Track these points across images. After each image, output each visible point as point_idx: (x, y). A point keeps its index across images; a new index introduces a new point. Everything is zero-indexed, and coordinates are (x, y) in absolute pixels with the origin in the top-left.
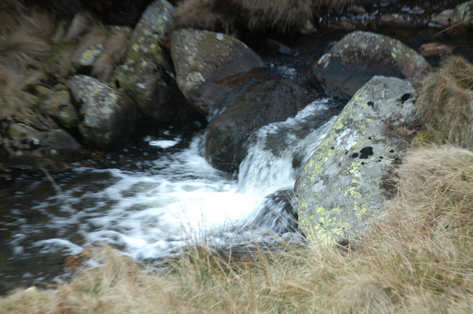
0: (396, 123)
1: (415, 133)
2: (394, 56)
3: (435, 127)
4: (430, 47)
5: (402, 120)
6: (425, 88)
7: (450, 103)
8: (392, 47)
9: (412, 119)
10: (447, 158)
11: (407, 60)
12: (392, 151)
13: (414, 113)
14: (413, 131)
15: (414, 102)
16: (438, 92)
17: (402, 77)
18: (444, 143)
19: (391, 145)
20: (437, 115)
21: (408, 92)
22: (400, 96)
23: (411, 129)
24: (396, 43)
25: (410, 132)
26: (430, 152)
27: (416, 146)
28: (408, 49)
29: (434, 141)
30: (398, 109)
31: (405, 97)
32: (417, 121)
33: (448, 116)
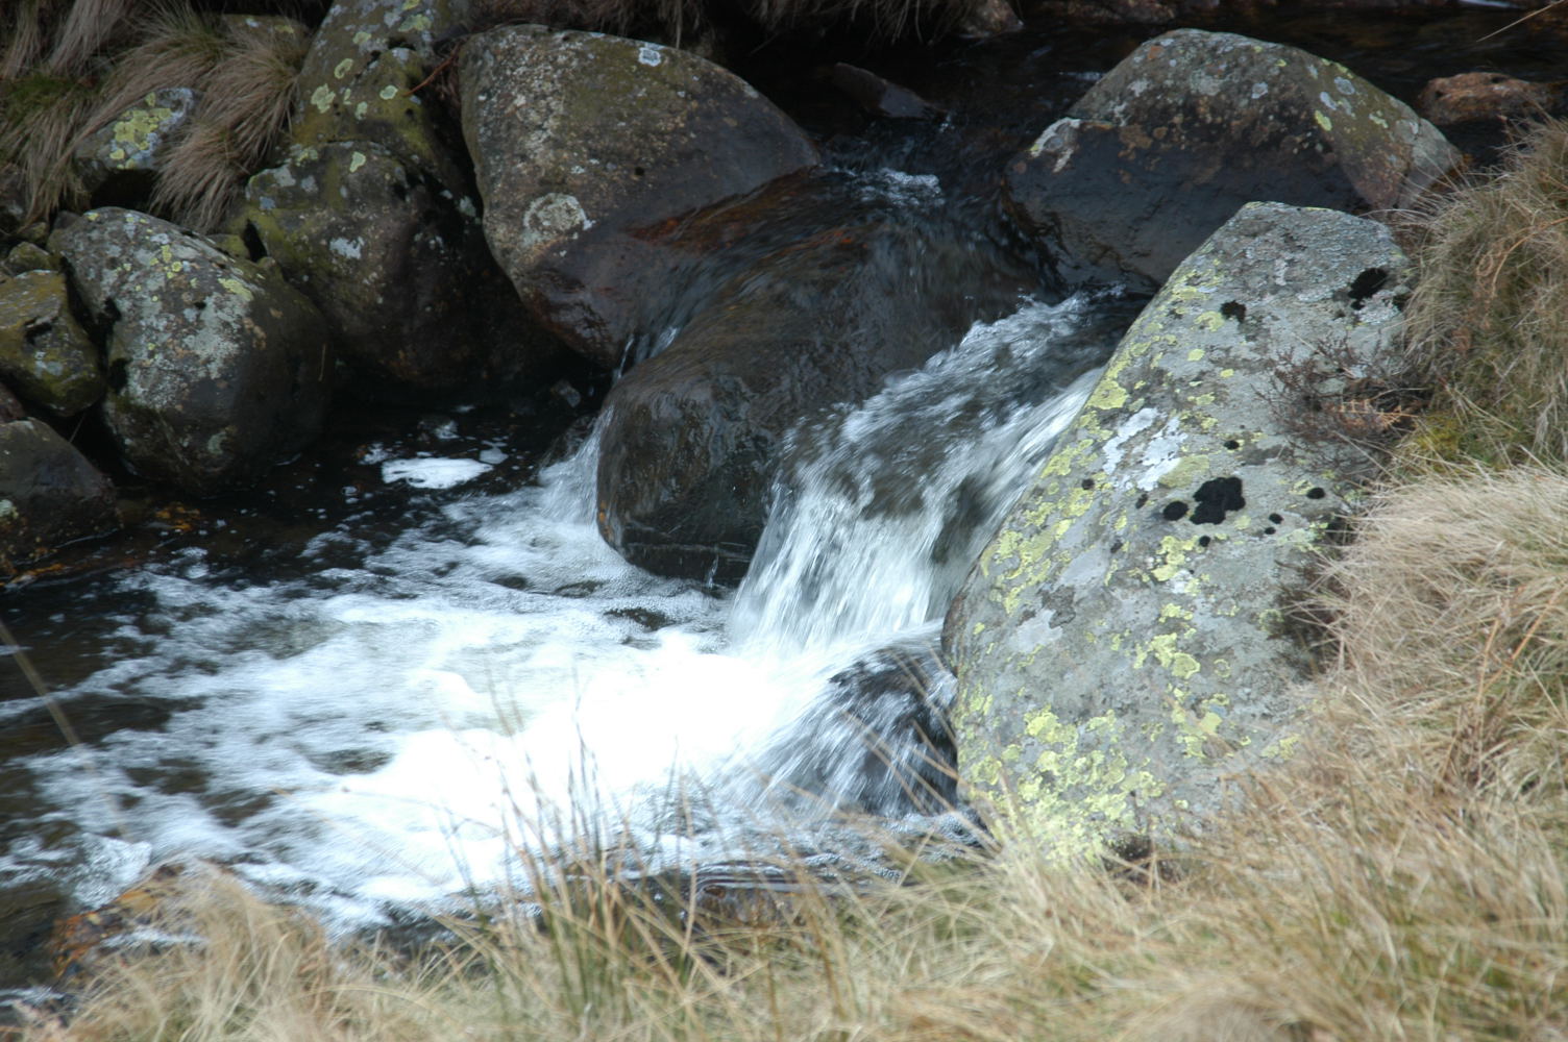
0: (1334, 385)
1: (1405, 424)
2: (1325, 123)
3: (1484, 397)
4: (1463, 89)
5: (1357, 373)
6: (1442, 250)
7: (1540, 304)
8: (1315, 87)
9: (1394, 368)
10: (1530, 517)
11: (1376, 140)
12: (1317, 494)
13: (1399, 344)
14: (1400, 413)
15: (1400, 302)
16: (1492, 262)
17: (1357, 205)
18: (1518, 458)
19: (1314, 470)
20: (1490, 353)
21: (1379, 262)
22: (1344, 281)
23: (1389, 407)
24: (1331, 74)
25: (1385, 420)
26: (1464, 496)
27: (1410, 472)
28: (1378, 95)
29: (1477, 452)
30: (1340, 330)
31: (1368, 284)
32: (1414, 375)
33: (1532, 356)
